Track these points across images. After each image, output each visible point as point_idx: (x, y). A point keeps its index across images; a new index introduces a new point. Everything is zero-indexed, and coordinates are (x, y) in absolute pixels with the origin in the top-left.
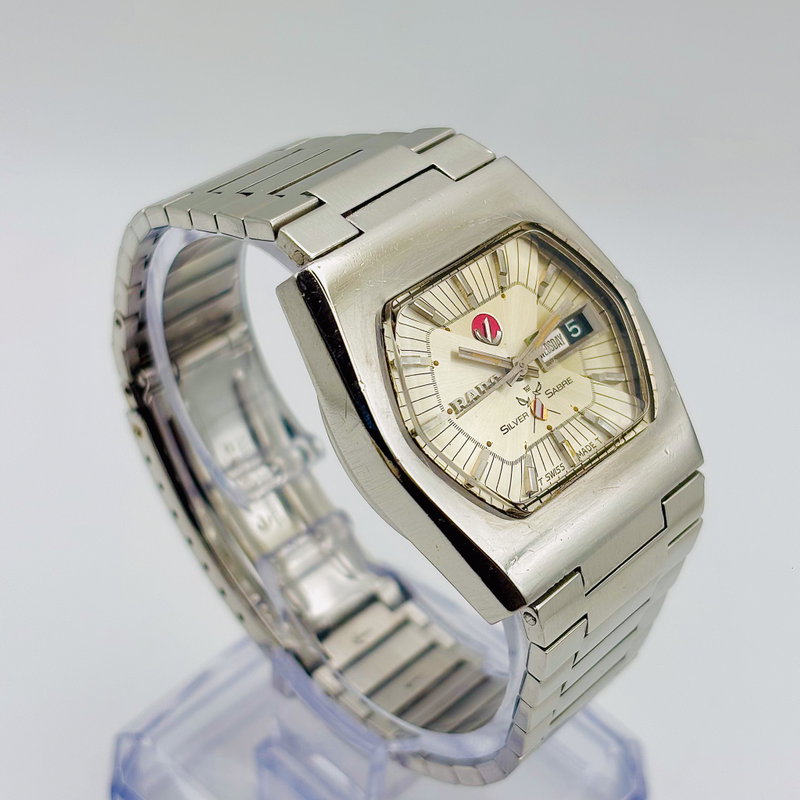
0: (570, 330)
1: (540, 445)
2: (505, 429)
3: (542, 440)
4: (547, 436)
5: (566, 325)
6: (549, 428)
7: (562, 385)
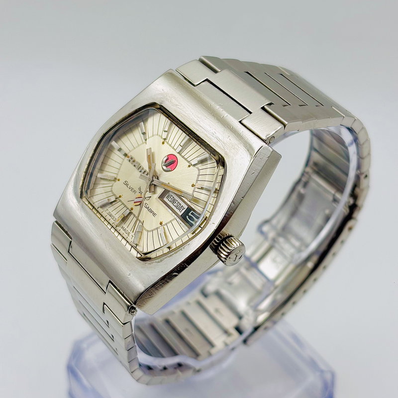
0: (190, 214)
1: (123, 206)
2: (126, 184)
3: (125, 206)
4: (128, 208)
5: (192, 211)
6: (132, 209)
7: (151, 211)
